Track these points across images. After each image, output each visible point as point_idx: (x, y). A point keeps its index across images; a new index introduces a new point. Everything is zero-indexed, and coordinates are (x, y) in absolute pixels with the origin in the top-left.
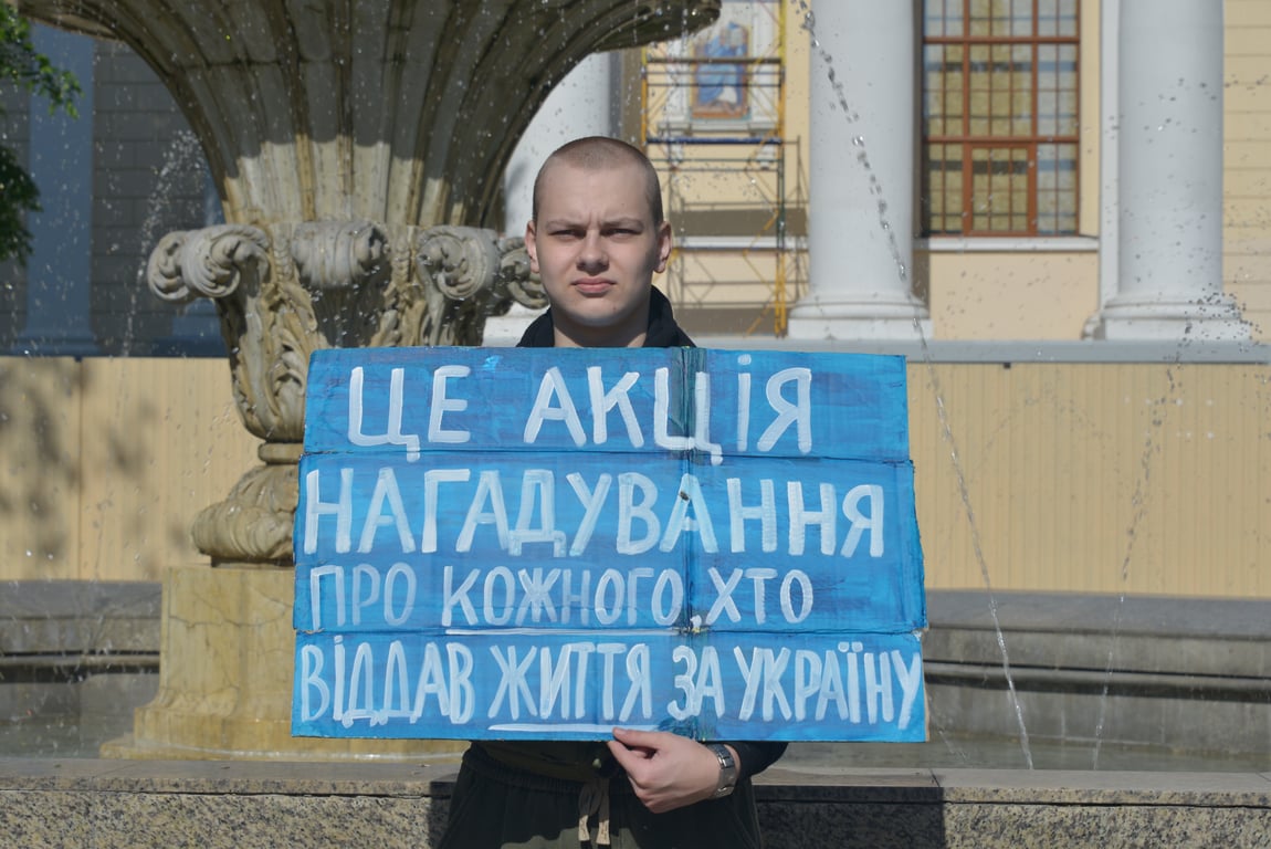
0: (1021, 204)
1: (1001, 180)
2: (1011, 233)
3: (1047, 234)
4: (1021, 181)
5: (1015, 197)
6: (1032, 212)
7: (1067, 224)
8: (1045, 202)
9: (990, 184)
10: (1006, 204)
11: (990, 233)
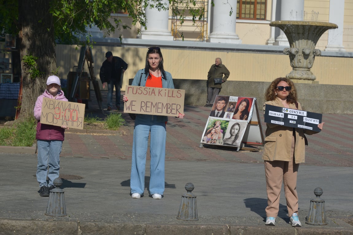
0: (252, 12)
1: (248, 6)
2: (250, 19)
3: (258, 19)
4: (252, 6)
5: (251, 10)
6: (255, 14)
7: (263, 17)
8: (258, 12)
9: (245, 7)
10: (249, 11)
11: (245, 18)
